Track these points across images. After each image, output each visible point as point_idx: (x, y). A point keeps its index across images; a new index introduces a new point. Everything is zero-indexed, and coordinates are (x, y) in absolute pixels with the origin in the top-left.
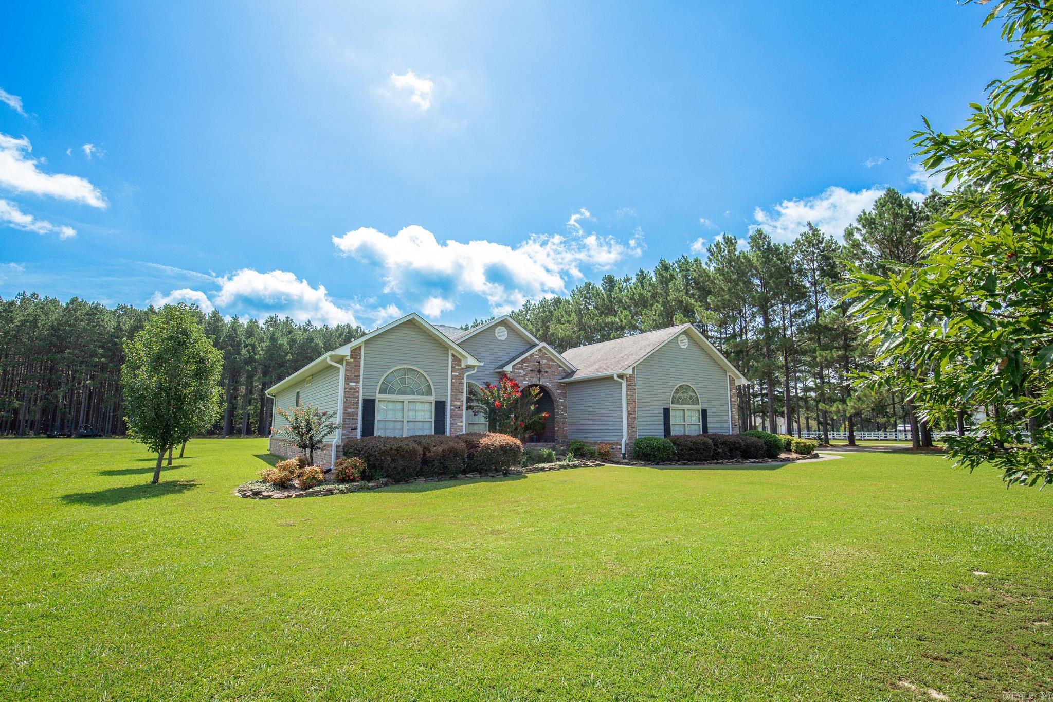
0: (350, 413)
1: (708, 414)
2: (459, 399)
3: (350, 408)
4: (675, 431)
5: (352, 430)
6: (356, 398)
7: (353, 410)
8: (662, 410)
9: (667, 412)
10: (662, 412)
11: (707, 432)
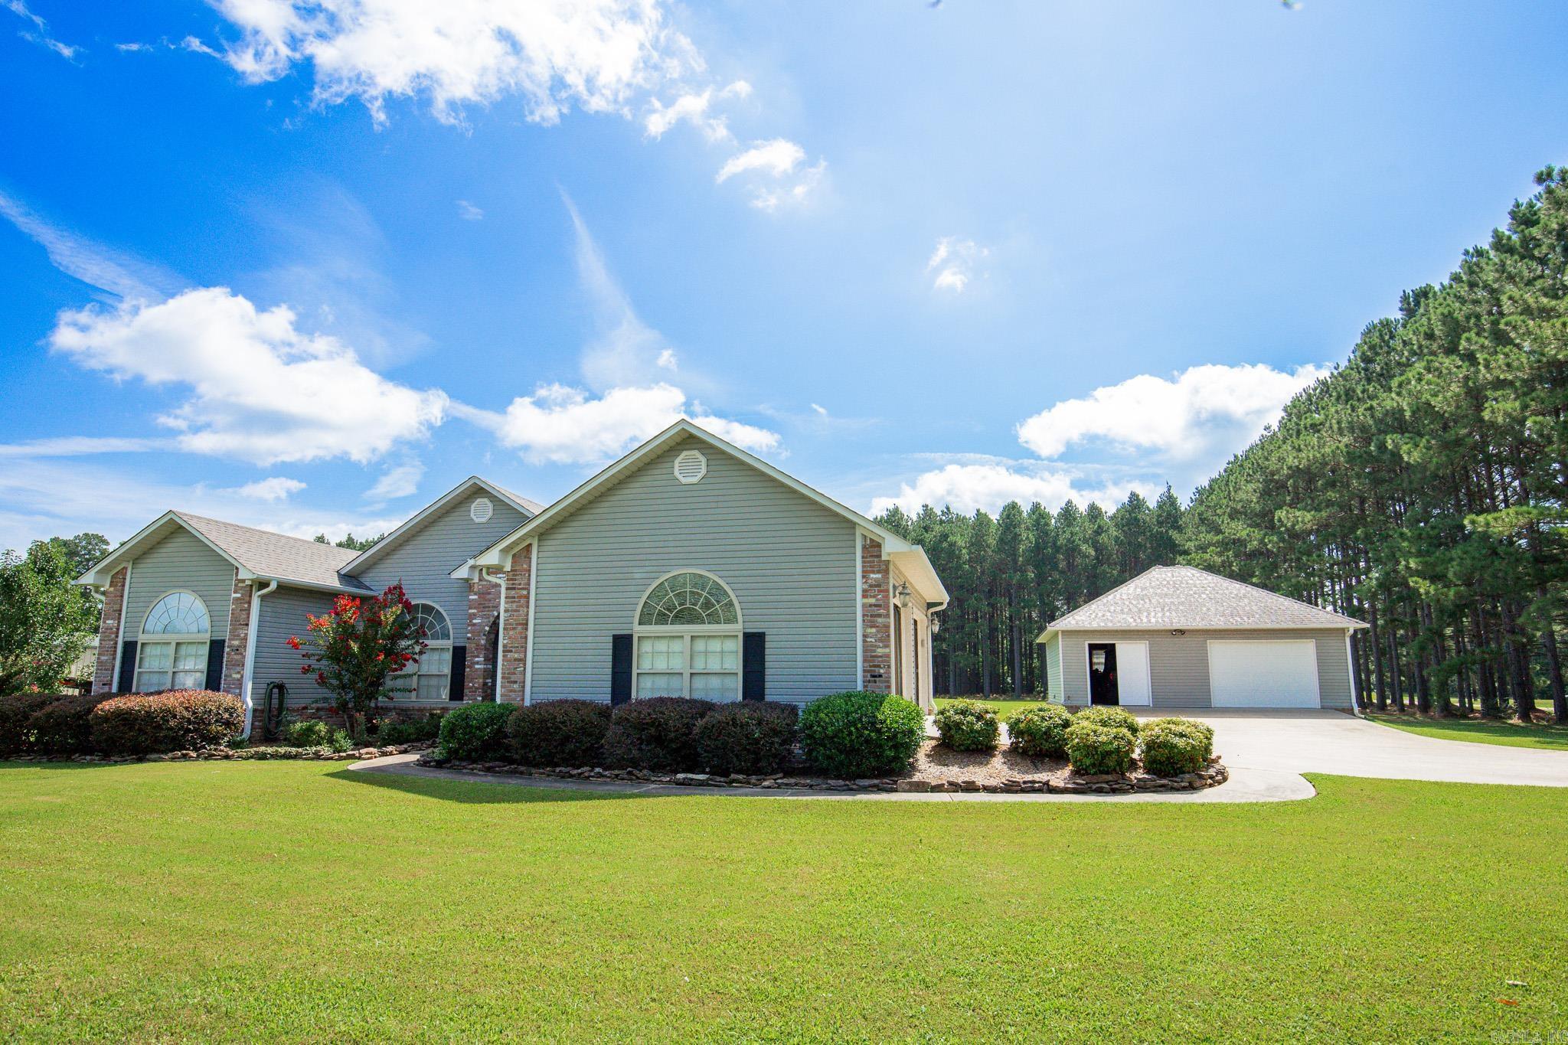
0: (102, 662)
1: (767, 645)
2: (239, 636)
3: (104, 655)
4: (643, 689)
5: (103, 685)
6: (112, 640)
7: (106, 658)
8: (611, 639)
9: (622, 647)
10: (610, 646)
11: (762, 696)
